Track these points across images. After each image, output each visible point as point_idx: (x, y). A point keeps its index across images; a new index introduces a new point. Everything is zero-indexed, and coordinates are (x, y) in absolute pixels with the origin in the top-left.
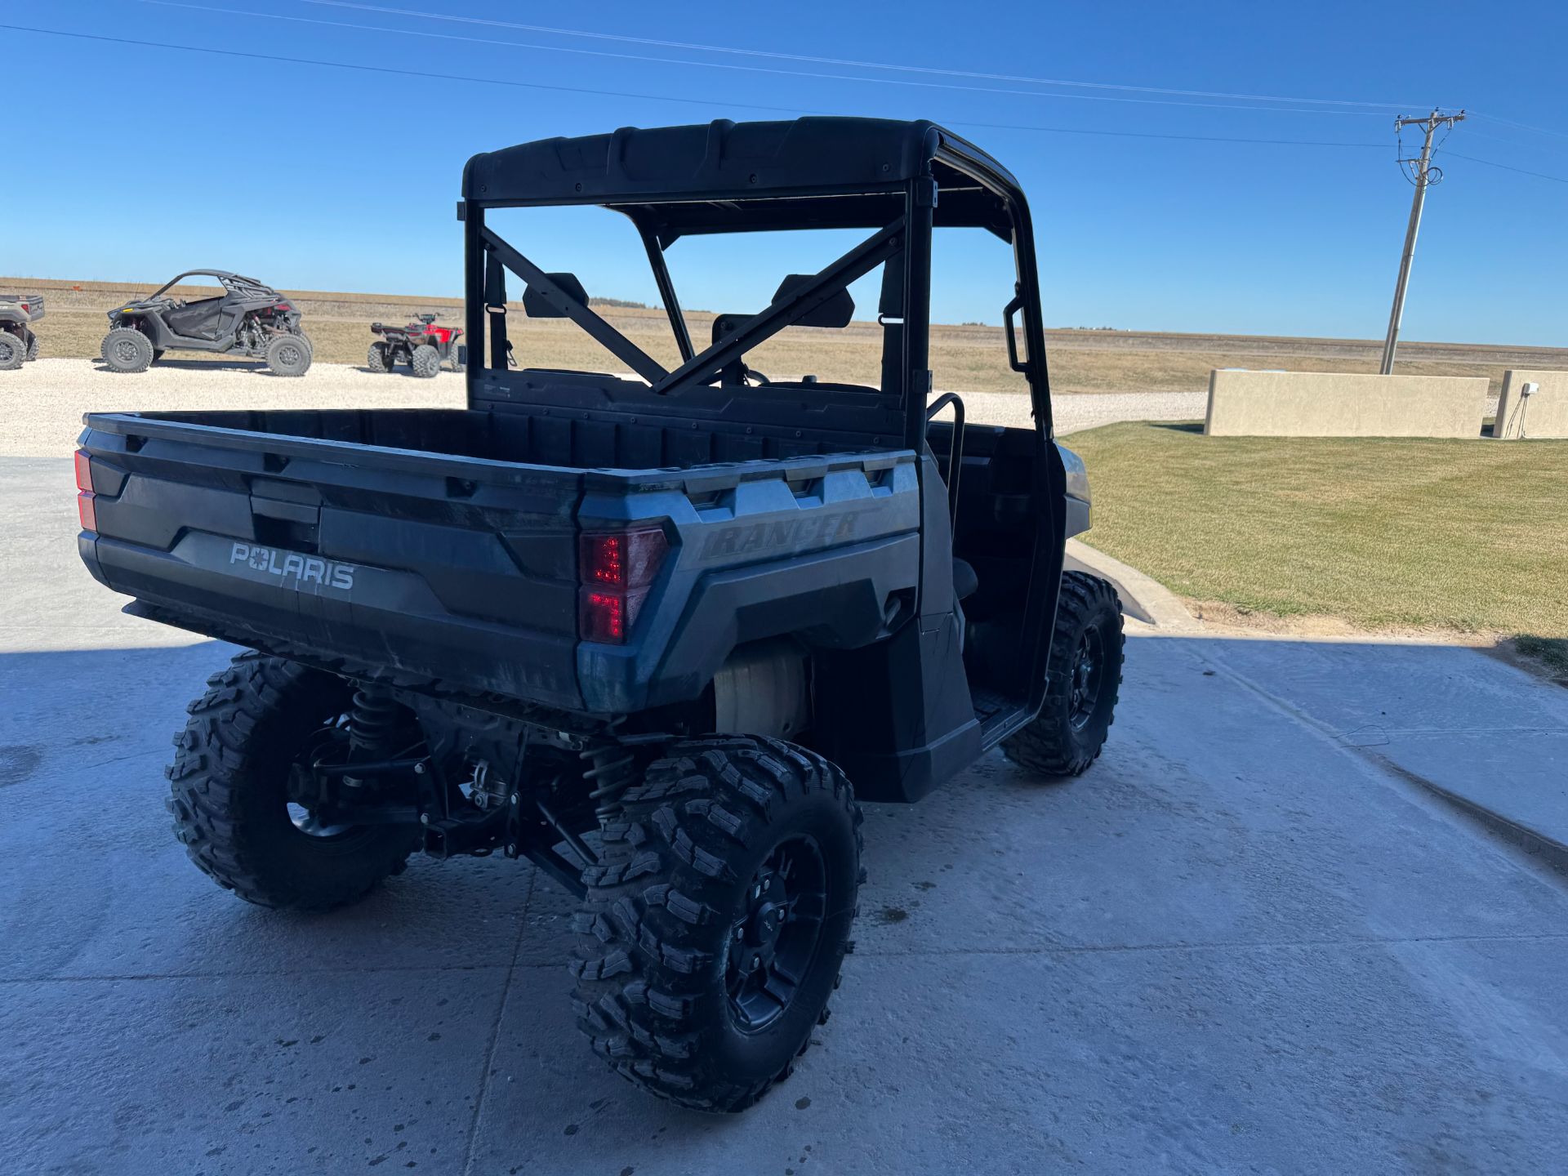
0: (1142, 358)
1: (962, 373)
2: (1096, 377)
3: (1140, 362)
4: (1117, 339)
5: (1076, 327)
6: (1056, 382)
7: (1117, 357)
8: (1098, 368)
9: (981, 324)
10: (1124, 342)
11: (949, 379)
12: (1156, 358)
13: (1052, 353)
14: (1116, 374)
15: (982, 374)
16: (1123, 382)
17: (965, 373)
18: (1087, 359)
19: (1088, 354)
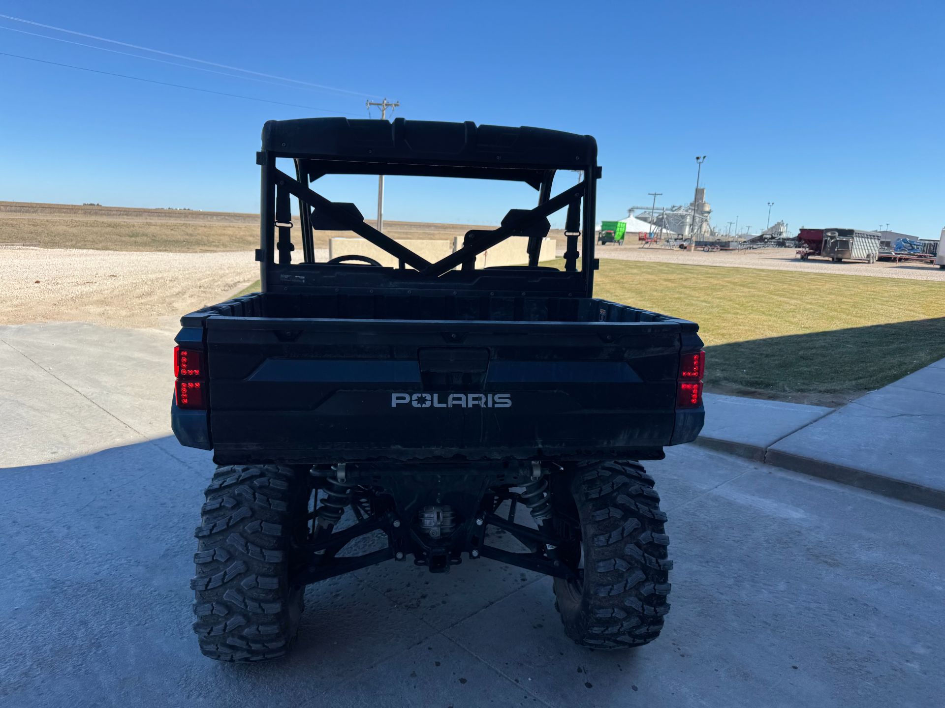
0: (238, 229)
1: (124, 239)
2: (214, 241)
3: (237, 231)
4: (206, 216)
5: (166, 208)
6: (190, 244)
7: (223, 228)
8: (213, 235)
9: (98, 205)
10: (211, 218)
11: (116, 243)
12: (246, 229)
13: (181, 226)
14: (225, 239)
15: (138, 239)
16: (231, 243)
17: (127, 239)
18: (206, 230)
19: (204, 226)
